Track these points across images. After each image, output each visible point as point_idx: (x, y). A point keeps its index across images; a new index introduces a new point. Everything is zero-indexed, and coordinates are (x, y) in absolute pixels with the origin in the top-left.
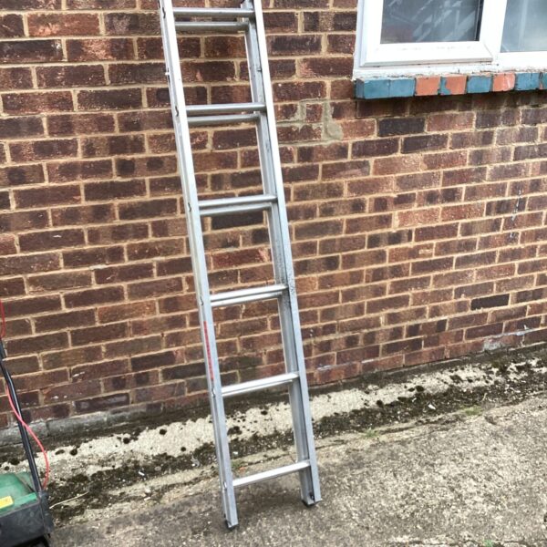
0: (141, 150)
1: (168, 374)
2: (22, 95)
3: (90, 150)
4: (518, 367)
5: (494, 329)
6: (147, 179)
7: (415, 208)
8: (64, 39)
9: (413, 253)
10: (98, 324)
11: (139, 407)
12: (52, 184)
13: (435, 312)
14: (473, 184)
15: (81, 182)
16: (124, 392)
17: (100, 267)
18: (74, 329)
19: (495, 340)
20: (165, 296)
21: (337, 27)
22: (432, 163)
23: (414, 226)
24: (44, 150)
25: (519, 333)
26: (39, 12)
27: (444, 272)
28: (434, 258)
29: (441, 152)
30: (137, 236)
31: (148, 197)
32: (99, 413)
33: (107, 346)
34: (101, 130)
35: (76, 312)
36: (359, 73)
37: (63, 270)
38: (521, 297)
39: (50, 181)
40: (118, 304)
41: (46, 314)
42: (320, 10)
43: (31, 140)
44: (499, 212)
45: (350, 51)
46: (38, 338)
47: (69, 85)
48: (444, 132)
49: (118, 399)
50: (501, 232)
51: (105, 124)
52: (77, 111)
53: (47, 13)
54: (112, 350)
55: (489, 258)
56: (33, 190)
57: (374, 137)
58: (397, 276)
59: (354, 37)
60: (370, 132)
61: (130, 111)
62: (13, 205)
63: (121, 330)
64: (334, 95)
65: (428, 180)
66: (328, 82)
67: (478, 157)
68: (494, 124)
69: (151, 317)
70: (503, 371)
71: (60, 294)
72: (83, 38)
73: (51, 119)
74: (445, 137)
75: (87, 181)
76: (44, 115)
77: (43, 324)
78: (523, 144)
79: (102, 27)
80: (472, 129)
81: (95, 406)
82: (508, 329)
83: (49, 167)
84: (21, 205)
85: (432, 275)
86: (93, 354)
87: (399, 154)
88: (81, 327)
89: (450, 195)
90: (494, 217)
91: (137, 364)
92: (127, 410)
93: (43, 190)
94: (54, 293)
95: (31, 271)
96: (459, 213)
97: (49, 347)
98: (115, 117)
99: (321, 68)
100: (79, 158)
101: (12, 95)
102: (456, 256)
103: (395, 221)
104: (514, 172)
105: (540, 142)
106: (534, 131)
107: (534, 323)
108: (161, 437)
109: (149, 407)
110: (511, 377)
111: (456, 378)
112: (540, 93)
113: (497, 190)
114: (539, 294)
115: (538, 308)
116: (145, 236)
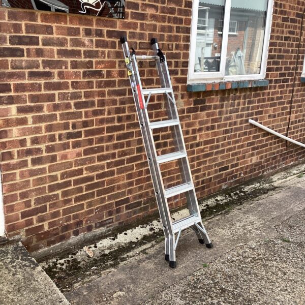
0: (125, 112)
1: (128, 208)
2: (90, 91)
3: (109, 113)
4: (234, 194)
5: (225, 180)
6: (126, 123)
7: (203, 133)
8: (105, 70)
9: (202, 150)
10: (106, 187)
11: (116, 224)
12: (96, 127)
13: (209, 174)
14: (219, 123)
15: (105, 126)
16: (112, 217)
17: (108, 161)
18: (98, 189)
19: (225, 184)
20: (128, 173)
21: (183, 66)
22: (208, 115)
23: (203, 140)
24: (95, 113)
25: (232, 181)
26: (98, 59)
27: (211, 158)
28: (209, 152)
29: (210, 111)
30: (121, 148)
31: (125, 131)
32: (102, 228)
33: (108, 196)
34: (113, 105)
35: (99, 182)
36: (189, 83)
37: (97, 163)
38: (233, 166)
39: (96, 125)
40: (113, 177)
41: (89, 183)
42: (179, 60)
43: (91, 109)
44: (226, 134)
45: (186, 75)
46: (85, 194)
47: (105, 87)
48: (210, 104)
49: (109, 221)
50: (227, 141)
51: (114, 102)
52: (107, 97)
53: (101, 60)
54: (110, 198)
55: (223, 151)
56: (90, 130)
57: (192, 106)
58: (198, 160)
59: (187, 70)
60: (190, 105)
61: (123, 97)
62: (83, 136)
63: (112, 189)
64: (182, 90)
65: (207, 122)
66: (180, 85)
67: (220, 113)
68: (224, 101)
69: (123, 182)
70: (230, 196)
71: (95, 174)
72: (111, 69)
73: (98, 101)
74: (211, 106)
75: (107, 125)
76: (96, 99)
77: (88, 188)
78: (232, 108)
79: (117, 65)
80: (218, 103)
81: (102, 224)
82: (229, 180)
83: (96, 119)
84: (86, 136)
85: (208, 159)
86: (103, 200)
87: (199, 112)
88: (100, 189)
89: (213, 127)
90: (225, 135)
91: (117, 204)
92: (111, 226)
93: (93, 129)
94: (92, 174)
95: (86, 164)
96: (215, 134)
97: (88, 199)
98: (118, 100)
99: (178, 80)
100: (106, 116)
101: (87, 91)
102: (215, 151)
103: (198, 138)
104: (229, 118)
105: (236, 107)
106: (235, 103)
107: (235, 176)
108: (125, 235)
109: (120, 223)
110: (234, 197)
111: (216, 200)
112: (236, 90)
113: (225, 125)
114: (237, 165)
115: (237, 170)
116: (123, 147)
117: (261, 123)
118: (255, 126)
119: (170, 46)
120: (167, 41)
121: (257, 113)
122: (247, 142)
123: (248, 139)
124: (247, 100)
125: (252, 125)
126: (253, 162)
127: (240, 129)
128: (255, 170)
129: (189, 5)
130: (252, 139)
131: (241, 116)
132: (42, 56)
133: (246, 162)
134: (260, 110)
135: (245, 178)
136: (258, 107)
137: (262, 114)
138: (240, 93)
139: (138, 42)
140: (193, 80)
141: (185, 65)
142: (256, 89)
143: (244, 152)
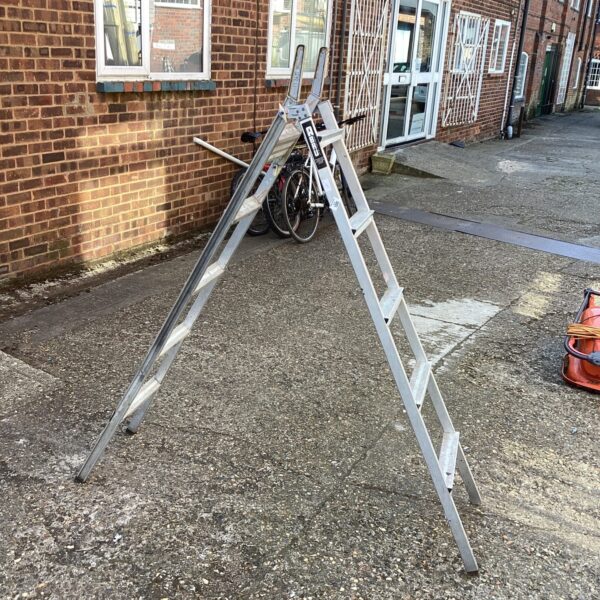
0: (11, 117)
1: (27, 253)
5: (167, 224)
6: (14, 133)
7: (127, 153)
9: (129, 178)
11: (13, 274)
13: (142, 213)
14: (149, 141)
16: (6, 264)
19: (168, 229)
20: (24, 203)
21: (88, 57)
22: (132, 128)
23: (128, 163)
25: (177, 226)
27: (143, 190)
28: (138, 181)
29: (134, 122)
30: (10, 167)
31: (14, 144)
36: (99, 80)
38: (176, 204)
40: (3, 207)
42: (81, 48)
44: (161, 156)
45: (94, 68)
48: (134, 112)
49: (4, 269)
57: (107, 113)
58: (124, 192)
59: (94, 62)
60: (105, 111)
61: (7, 96)
63: (5, 224)
64: (90, 90)
65: (131, 137)
66: (86, 83)
68: (153, 109)
69: (18, 216)
74: (135, 114)
78: (166, 119)
80: (145, 111)
82: (173, 223)
85: (138, 191)
87: (118, 123)
90: (159, 159)
91: (13, 245)
92: (7, 277)
96: (145, 156)
99: (83, 76)
102: (147, 180)
103: (120, 160)
104: (164, 134)
105: (172, 119)
106: (169, 113)
107: (182, 219)
112: (169, 92)
113: (159, 144)
114: (182, 203)
115: (184, 211)
116: (14, 166)
117: (212, 144)
118: (204, 148)
119: (67, 29)
120: (61, 21)
121: (205, 129)
122: (194, 171)
123: (196, 165)
124: (187, 109)
125: (197, 145)
126: (207, 199)
127: (183, 150)
128: (210, 211)
130: (201, 166)
131: (182, 132)
133: (196, 199)
134: (208, 124)
135: (196, 222)
136: (205, 120)
137: (212, 130)
138: (176, 98)
139: (22, 21)
140: (105, 76)
141: (91, 54)
142: (199, 93)
143: (192, 184)
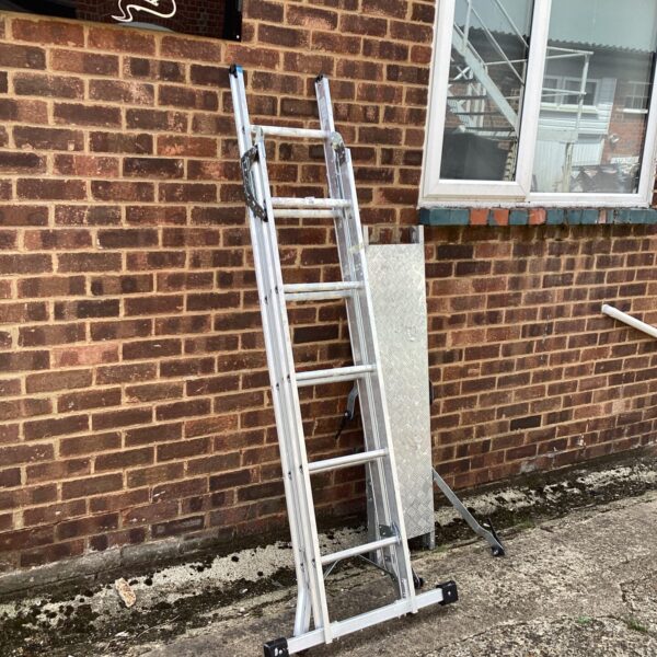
0: (240, 264)
1: (244, 495)
2: (143, 208)
3: (196, 263)
4: (552, 488)
5: (529, 451)
6: (242, 291)
7: (465, 328)
8: (186, 159)
9: (463, 372)
10: (183, 439)
11: (211, 532)
12: (159, 294)
13: (481, 432)
14: (512, 308)
15: (185, 292)
16: (199, 514)
17: (193, 378)
18: (161, 443)
19: (530, 462)
20: (247, 410)
21: (407, 162)
22: (480, 286)
23: (463, 346)
24: (157, 260)
25: (550, 455)
26: (168, 134)
27: (488, 392)
28: (480, 377)
29: (486, 277)
30: (228, 348)
31: (241, 310)
32: (172, 539)
33: (190, 462)
34: (208, 244)
35: (165, 426)
36: (422, 203)
37: (159, 380)
38: (551, 418)
39: (158, 290)
40: (203, 417)
41: (138, 426)
42: (394, 147)
43: (146, 250)
44: (532, 335)
45: (416, 183)
46: (126, 453)
47: (185, 201)
48: (487, 260)
49: (193, 523)
50: (534, 354)
51: (211, 238)
52: (189, 225)
53: (175, 134)
54: (194, 468)
55: (524, 379)
56: (142, 299)
57: (433, 260)
58: (450, 395)
59: (419, 172)
60: (429, 256)
61: (235, 226)
62: (122, 312)
63: (203, 446)
64: (402, 221)
65: (476, 302)
66: (398, 208)
67: (515, 283)
68: (527, 254)
69: (233, 432)
70: (541, 492)
71: (153, 405)
72: (202, 159)
73: (166, 231)
74: (489, 263)
75: (190, 292)
76: (160, 227)
77: (134, 438)
78: (550, 273)
79: (219, 151)
80: (510, 258)
81: (171, 530)
82: (541, 452)
83: (159, 276)
84: (129, 313)
85: (478, 394)
86: (175, 471)
87: (453, 277)
88: (167, 442)
89: (493, 317)
90: (528, 339)
91: (215, 482)
92: (199, 536)
93: (150, 299)
94: (147, 405)
95: (129, 380)
96: (500, 334)
97: (134, 463)
98: (221, 232)
99: (392, 196)
100: (186, 269)
101: (136, 208)
102: (498, 376)
103: (449, 341)
104: (544, 298)
105: (562, 271)
106: (559, 262)
107: (561, 444)
108: (234, 564)
109: (222, 532)
110: (549, 497)
111: (500, 499)
112: (563, 228)
113: (531, 314)
114: (564, 416)
115: (565, 430)
116: (235, 347)
117: (638, 317)
118: (621, 323)
119: (371, 113)
120: (361, 98)
121: (625, 291)
122: (595, 362)
123: (601, 353)
124: (596, 256)
125: (610, 320)
126: (615, 412)
127: (578, 326)
128: (620, 433)
129: (426, 13)
130: (611, 353)
131: (580, 295)
132: (14, 117)
133: (595, 411)
134: (635, 282)
135: (589, 451)
136: (630, 276)
137: (643, 293)
138: (575, 237)
139: (280, 97)
140: (437, 198)
141: (414, 159)
142: (624, 229)
143: (586, 385)
